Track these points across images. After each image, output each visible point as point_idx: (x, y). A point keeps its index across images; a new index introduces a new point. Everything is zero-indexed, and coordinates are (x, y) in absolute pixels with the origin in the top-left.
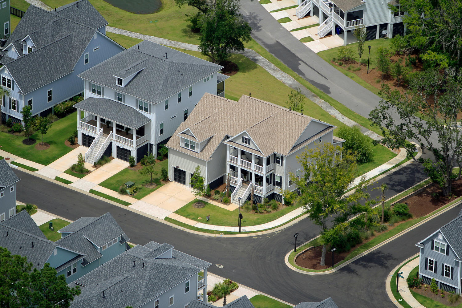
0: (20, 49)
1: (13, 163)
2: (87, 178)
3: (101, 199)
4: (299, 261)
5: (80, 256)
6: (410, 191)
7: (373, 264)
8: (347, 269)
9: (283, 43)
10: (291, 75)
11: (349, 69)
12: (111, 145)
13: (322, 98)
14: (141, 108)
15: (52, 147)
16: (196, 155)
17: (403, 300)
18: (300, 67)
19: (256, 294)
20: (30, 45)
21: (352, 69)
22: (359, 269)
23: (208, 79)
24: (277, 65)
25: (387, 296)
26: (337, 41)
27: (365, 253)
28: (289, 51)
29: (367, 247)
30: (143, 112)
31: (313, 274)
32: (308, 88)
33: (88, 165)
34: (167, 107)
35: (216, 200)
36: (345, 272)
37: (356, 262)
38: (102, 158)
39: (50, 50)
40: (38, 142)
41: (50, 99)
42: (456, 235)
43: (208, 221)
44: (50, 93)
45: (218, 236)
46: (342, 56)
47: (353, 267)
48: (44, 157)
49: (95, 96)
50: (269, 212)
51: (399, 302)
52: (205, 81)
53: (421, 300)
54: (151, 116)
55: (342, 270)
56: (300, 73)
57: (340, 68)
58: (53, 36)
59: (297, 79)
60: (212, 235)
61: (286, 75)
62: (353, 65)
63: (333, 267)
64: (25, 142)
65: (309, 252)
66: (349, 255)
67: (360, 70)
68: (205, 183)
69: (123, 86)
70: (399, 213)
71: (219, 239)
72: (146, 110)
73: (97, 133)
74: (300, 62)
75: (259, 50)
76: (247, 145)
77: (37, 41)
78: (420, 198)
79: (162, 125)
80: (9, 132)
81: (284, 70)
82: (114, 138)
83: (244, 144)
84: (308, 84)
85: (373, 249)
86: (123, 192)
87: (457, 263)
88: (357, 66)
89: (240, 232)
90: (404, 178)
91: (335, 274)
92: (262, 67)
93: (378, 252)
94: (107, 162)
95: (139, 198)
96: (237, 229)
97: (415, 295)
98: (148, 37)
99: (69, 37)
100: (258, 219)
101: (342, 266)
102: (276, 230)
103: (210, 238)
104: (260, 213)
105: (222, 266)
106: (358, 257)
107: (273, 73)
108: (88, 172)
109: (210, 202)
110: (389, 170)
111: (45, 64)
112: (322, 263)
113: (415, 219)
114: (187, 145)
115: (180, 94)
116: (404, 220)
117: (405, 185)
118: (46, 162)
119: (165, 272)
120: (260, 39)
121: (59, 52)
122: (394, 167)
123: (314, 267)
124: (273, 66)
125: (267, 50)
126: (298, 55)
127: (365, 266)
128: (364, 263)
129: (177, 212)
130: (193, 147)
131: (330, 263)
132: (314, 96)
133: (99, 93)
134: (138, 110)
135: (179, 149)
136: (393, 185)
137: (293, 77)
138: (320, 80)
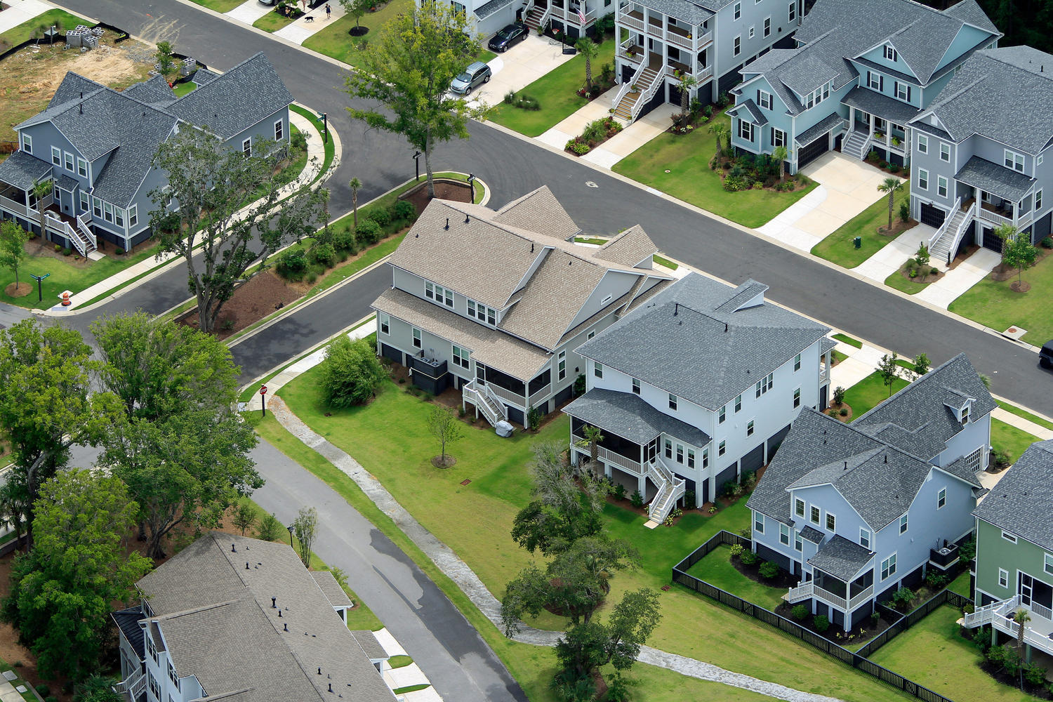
9: (447, 657)
10: (440, 574)
13: (388, 520)
18: (420, 593)
22: (377, 180)
24: (462, 599)
25: (343, 141)
28: (436, 636)
32: (411, 544)
37: (379, 192)
47: (385, 184)
56: (421, 578)
59: (429, 563)
61: (449, 573)
74: (419, 607)
84: (409, 553)
90: (275, 347)
92: (493, 594)
105: (588, 184)
107: (474, 578)
110: (296, 362)
120: (492, 665)
122: (286, 367)
124: (472, 596)
125: (480, 638)
126: (420, 624)
132: (402, 525)
136: (294, 332)
137: (435, 569)
138: (387, 563)
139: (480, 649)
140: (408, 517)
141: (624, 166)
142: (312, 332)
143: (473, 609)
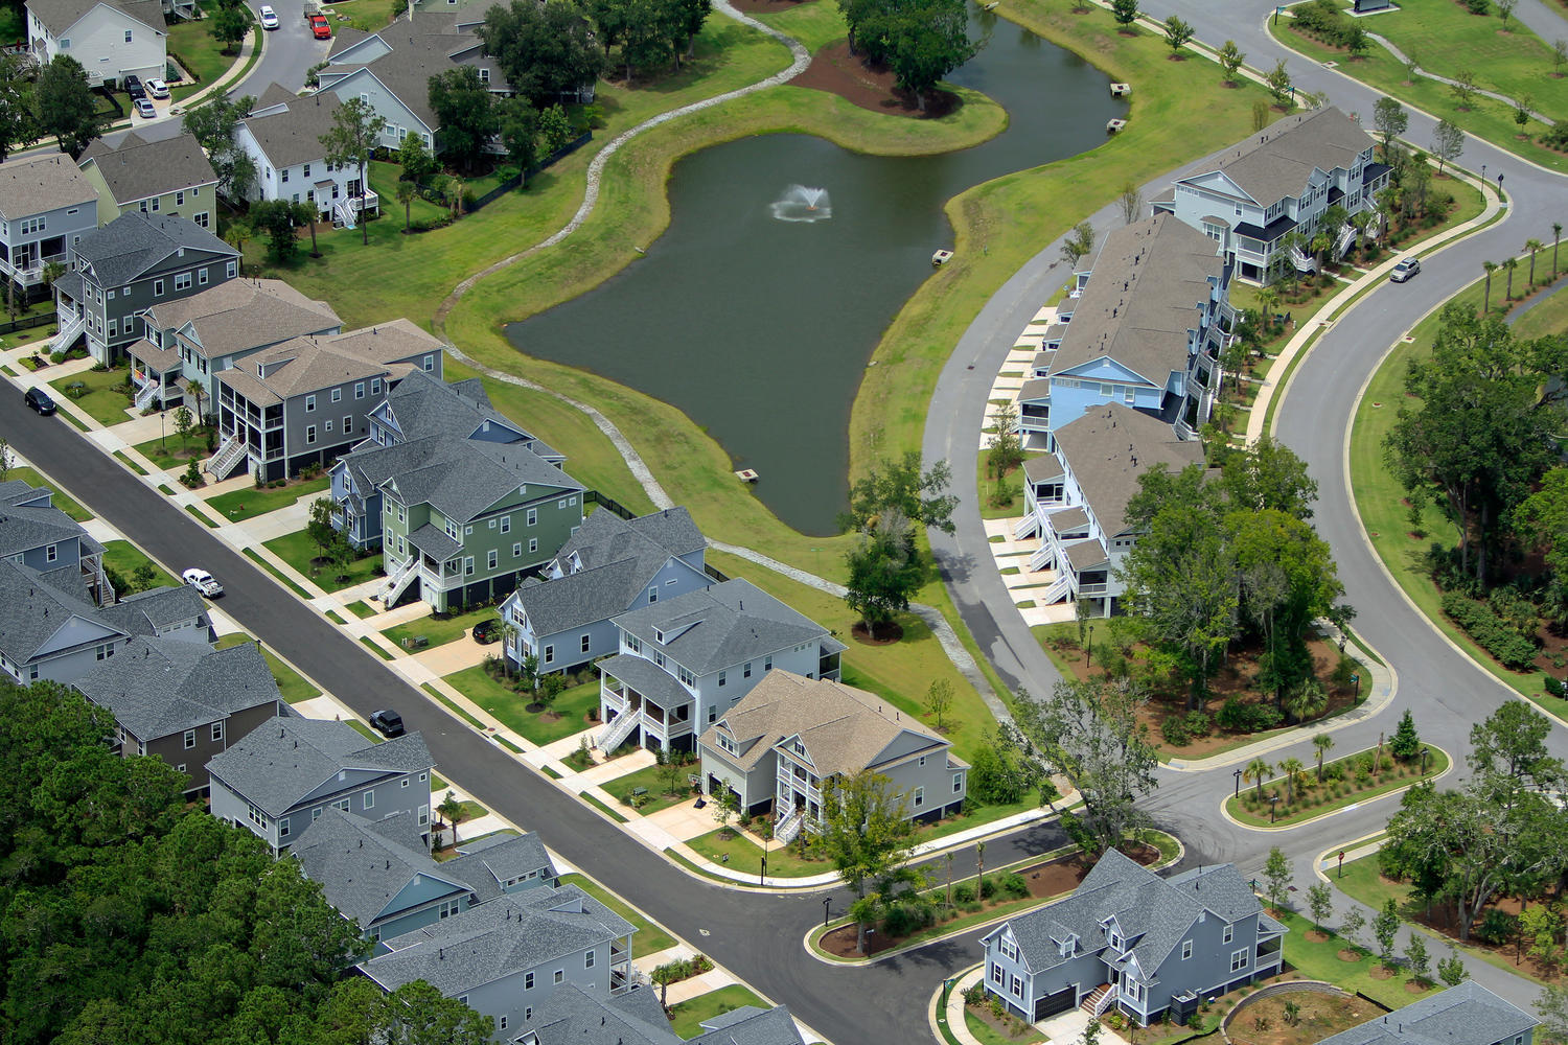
0: (567, 568)
1: (496, 737)
2: (589, 773)
3: (591, 807)
4: (825, 943)
5: (463, 890)
6: (1050, 856)
7: (932, 960)
8: (891, 964)
9: (989, 605)
10: (974, 656)
11: (1063, 657)
12: (637, 729)
13: (1000, 696)
14: (683, 679)
15: (564, 720)
16: (733, 761)
17: (946, 1022)
18: (994, 646)
19: (734, 982)
20: (578, 564)
21: (1068, 657)
22: (909, 967)
23: (803, 648)
24: (962, 638)
25: (926, 1011)
26: (1068, 613)
27: (930, 942)
28: (992, 618)
29: (936, 933)
30: (685, 685)
31: (836, 963)
32: (988, 678)
33: (597, 756)
34: (722, 683)
35: (753, 832)
36: (884, 967)
37: (908, 955)
38: (622, 746)
39: (595, 576)
40: (547, 710)
41: (585, 648)
42: (1034, 934)
43: (724, 862)
44: (585, 639)
45: (728, 886)
46: (1057, 637)
47: (901, 961)
48: (543, 733)
49: (631, 652)
50: (822, 860)
51: (939, 1023)
52: (796, 649)
53: (972, 1025)
54: (695, 693)
55: (882, 963)
56: (990, 654)
57: (1051, 653)
58: (611, 556)
59: (978, 663)
60: (721, 884)
61: (966, 654)
62: (1073, 652)
63: (869, 957)
64: (529, 708)
65: (850, 929)
66: (904, 943)
67: (1078, 660)
68: (744, 804)
69: (663, 643)
70: (1009, 888)
71: (726, 892)
72: (689, 683)
73: (623, 706)
74: (998, 637)
75: (947, 611)
76: (800, 755)
77: (588, 560)
78: (1063, 869)
79: (712, 709)
80: (515, 690)
81: (967, 647)
82: (642, 718)
83: (797, 753)
84: (992, 673)
85: (944, 938)
86: (626, 802)
87: (1028, 977)
88: (1076, 654)
89: (762, 886)
90: (1052, 834)
91: (868, 967)
92: (937, 638)
93: (951, 943)
94: (628, 753)
95: (644, 814)
96: (756, 879)
97: (967, 1015)
98: (797, 571)
99: (634, 561)
100: (800, 869)
101: (885, 956)
102: (817, 889)
103: (715, 889)
104: (809, 860)
105: (708, 933)
106: (915, 947)
107: (948, 650)
108: (594, 764)
109: (747, 834)
110: (1037, 820)
111: (582, 596)
112: (859, 949)
113: (1036, 899)
114: (724, 744)
115: (748, 666)
116: (1015, 899)
117: (1048, 845)
118: (540, 742)
119: (553, 932)
120: (957, 595)
121: (610, 581)
122: (1046, 816)
123: (845, 953)
124: (954, 639)
125: (960, 612)
126: (1001, 627)
127: (918, 962)
128: (920, 957)
129: (687, 843)
130: (731, 748)
131: (868, 951)
132: (990, 692)
133: (636, 649)
134: (680, 681)
135: (713, 749)
136: (1030, 844)
137: (975, 658)
138: (1012, 669)
139: (962, 605)
140: (984, 697)
141: (664, 943)
142: (1015, 842)
143: (956, 630)
